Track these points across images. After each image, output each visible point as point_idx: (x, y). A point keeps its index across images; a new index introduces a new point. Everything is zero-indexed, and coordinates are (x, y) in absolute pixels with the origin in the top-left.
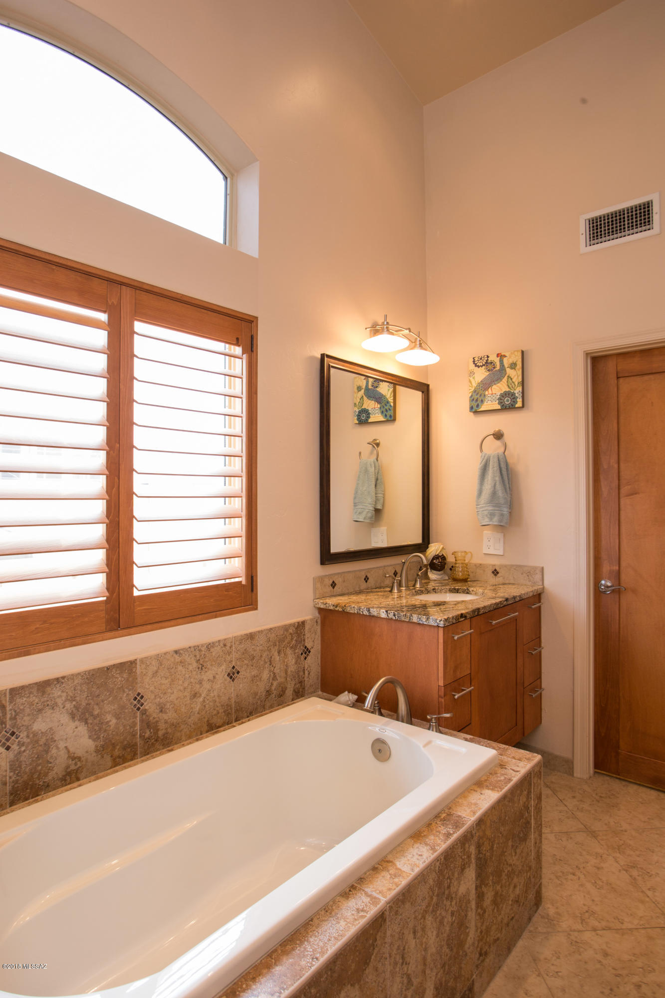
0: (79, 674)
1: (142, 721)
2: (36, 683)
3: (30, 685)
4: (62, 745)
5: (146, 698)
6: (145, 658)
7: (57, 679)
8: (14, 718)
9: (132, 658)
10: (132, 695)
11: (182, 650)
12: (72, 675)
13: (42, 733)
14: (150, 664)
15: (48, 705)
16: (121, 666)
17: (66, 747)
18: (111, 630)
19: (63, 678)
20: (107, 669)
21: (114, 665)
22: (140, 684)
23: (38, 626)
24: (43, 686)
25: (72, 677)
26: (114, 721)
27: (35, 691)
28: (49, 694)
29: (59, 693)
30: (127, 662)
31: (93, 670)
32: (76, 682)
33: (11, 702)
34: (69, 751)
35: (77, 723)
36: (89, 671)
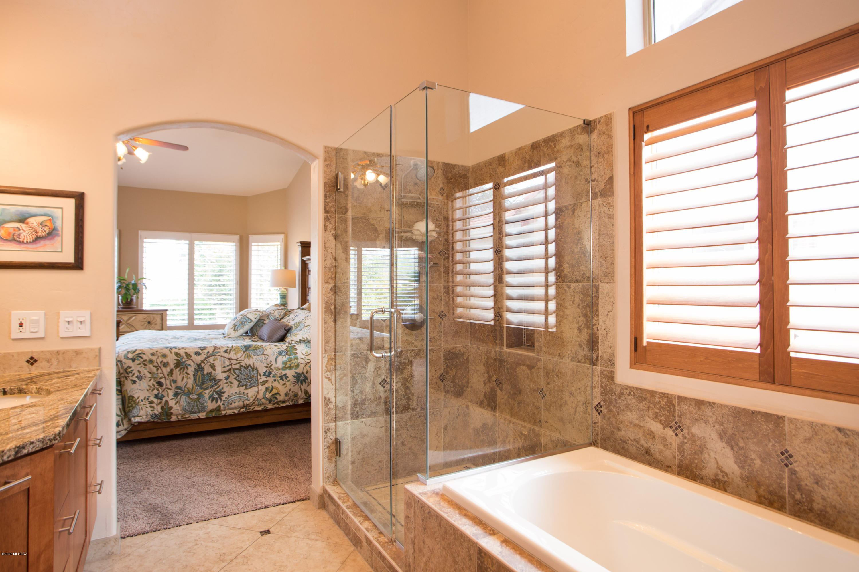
0: (727, 406)
1: (791, 480)
2: (695, 399)
3: (690, 398)
4: (712, 454)
5: (796, 459)
6: (795, 419)
7: (709, 403)
8: (680, 417)
9: (780, 413)
10: (779, 449)
11: (849, 430)
12: (721, 404)
13: (698, 437)
14: (802, 428)
15: (702, 419)
16: (767, 416)
17: (715, 458)
18: (765, 381)
19: (714, 403)
20: (754, 413)
21: (759, 412)
22: (789, 442)
23: (702, 359)
24: (699, 403)
25: (722, 406)
26: (758, 462)
27: (693, 403)
28: (703, 411)
29: (711, 414)
30: (774, 415)
31: (740, 408)
32: (724, 411)
33: (678, 405)
34: (718, 463)
35: (724, 444)
36: (736, 408)
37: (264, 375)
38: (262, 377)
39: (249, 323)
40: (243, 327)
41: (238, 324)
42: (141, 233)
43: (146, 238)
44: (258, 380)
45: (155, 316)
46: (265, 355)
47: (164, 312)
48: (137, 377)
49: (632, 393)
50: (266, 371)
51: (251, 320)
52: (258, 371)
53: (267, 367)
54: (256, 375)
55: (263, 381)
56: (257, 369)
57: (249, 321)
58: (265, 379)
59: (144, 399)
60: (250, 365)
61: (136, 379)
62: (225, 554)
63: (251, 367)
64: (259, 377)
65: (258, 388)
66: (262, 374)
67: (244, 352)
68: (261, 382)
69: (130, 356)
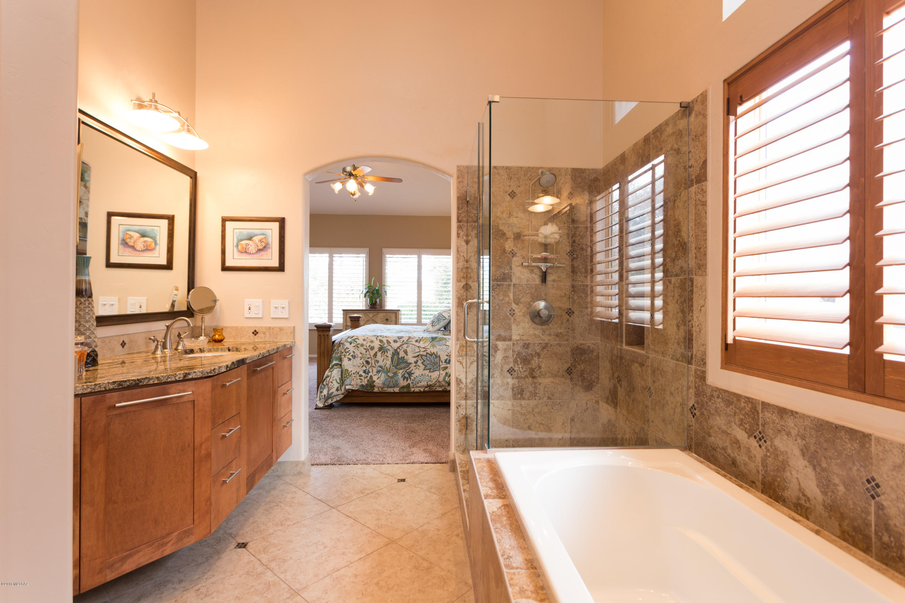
0: (809, 417)
1: (878, 516)
2: (777, 406)
3: (773, 405)
4: (794, 472)
5: (884, 490)
6: (883, 439)
7: (792, 411)
8: (763, 426)
9: (867, 431)
10: (865, 476)
12: (803, 415)
13: (780, 451)
14: (890, 451)
15: (784, 430)
16: (852, 433)
17: (797, 478)
18: (854, 390)
19: (797, 413)
20: (838, 428)
21: (843, 427)
22: (876, 468)
23: (788, 361)
24: (782, 412)
25: (804, 417)
26: (841, 489)
27: (776, 411)
28: (785, 421)
29: (793, 425)
30: (859, 432)
31: (822, 420)
32: (806, 423)
33: (762, 412)
34: (800, 485)
35: (805, 463)
36: (819, 420)
37: (445, 362)
38: (444, 363)
39: (444, 320)
40: (438, 323)
41: (435, 320)
42: (384, 250)
43: (387, 254)
44: (440, 366)
45: (391, 314)
46: (446, 345)
47: (397, 312)
48: (352, 356)
49: (721, 396)
50: (447, 359)
51: (445, 317)
52: (440, 358)
53: (447, 356)
54: (438, 361)
55: (444, 367)
56: (439, 356)
57: (444, 318)
58: (446, 366)
59: (356, 373)
60: (434, 353)
61: (351, 357)
62: (366, 489)
63: (435, 355)
64: (441, 363)
65: (440, 372)
66: (443, 361)
67: (430, 342)
68: (442, 368)
69: (349, 340)
